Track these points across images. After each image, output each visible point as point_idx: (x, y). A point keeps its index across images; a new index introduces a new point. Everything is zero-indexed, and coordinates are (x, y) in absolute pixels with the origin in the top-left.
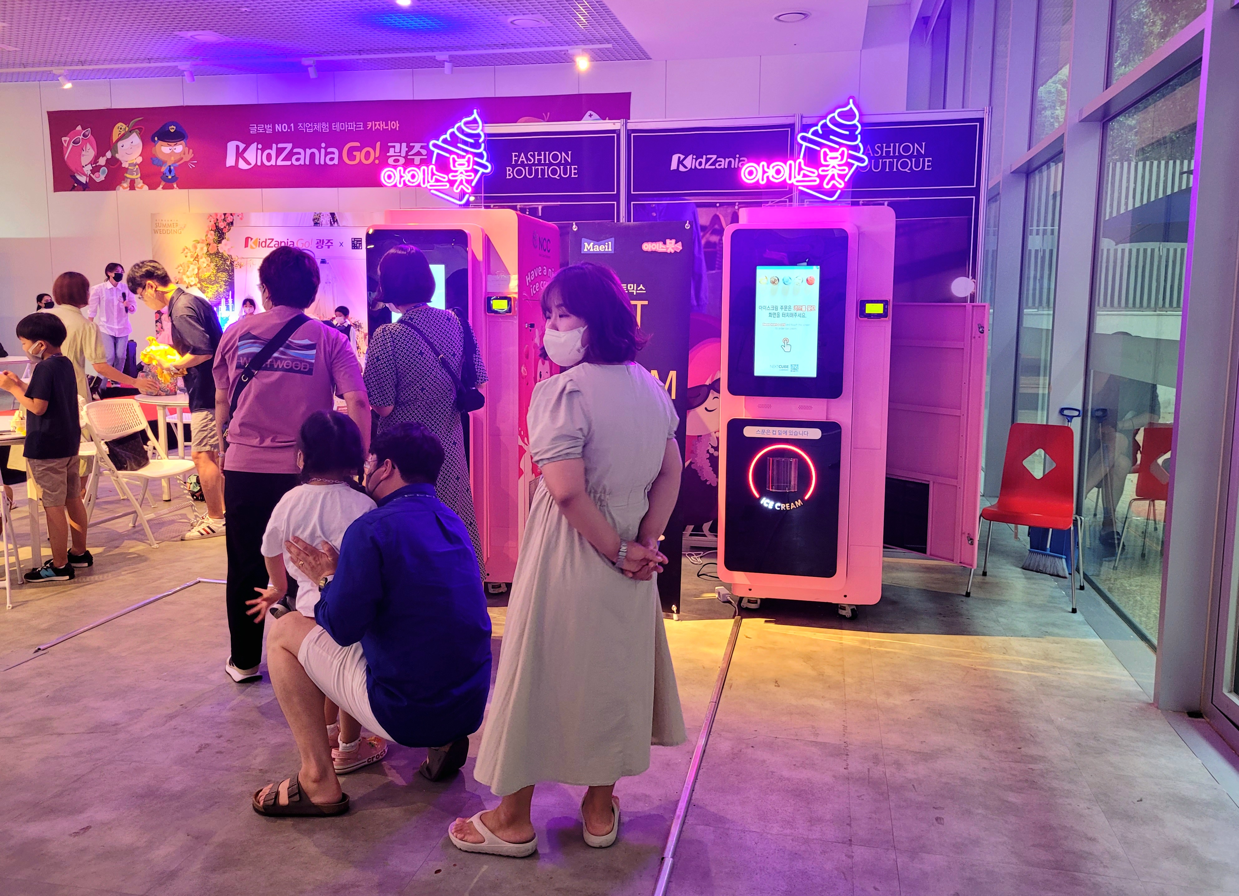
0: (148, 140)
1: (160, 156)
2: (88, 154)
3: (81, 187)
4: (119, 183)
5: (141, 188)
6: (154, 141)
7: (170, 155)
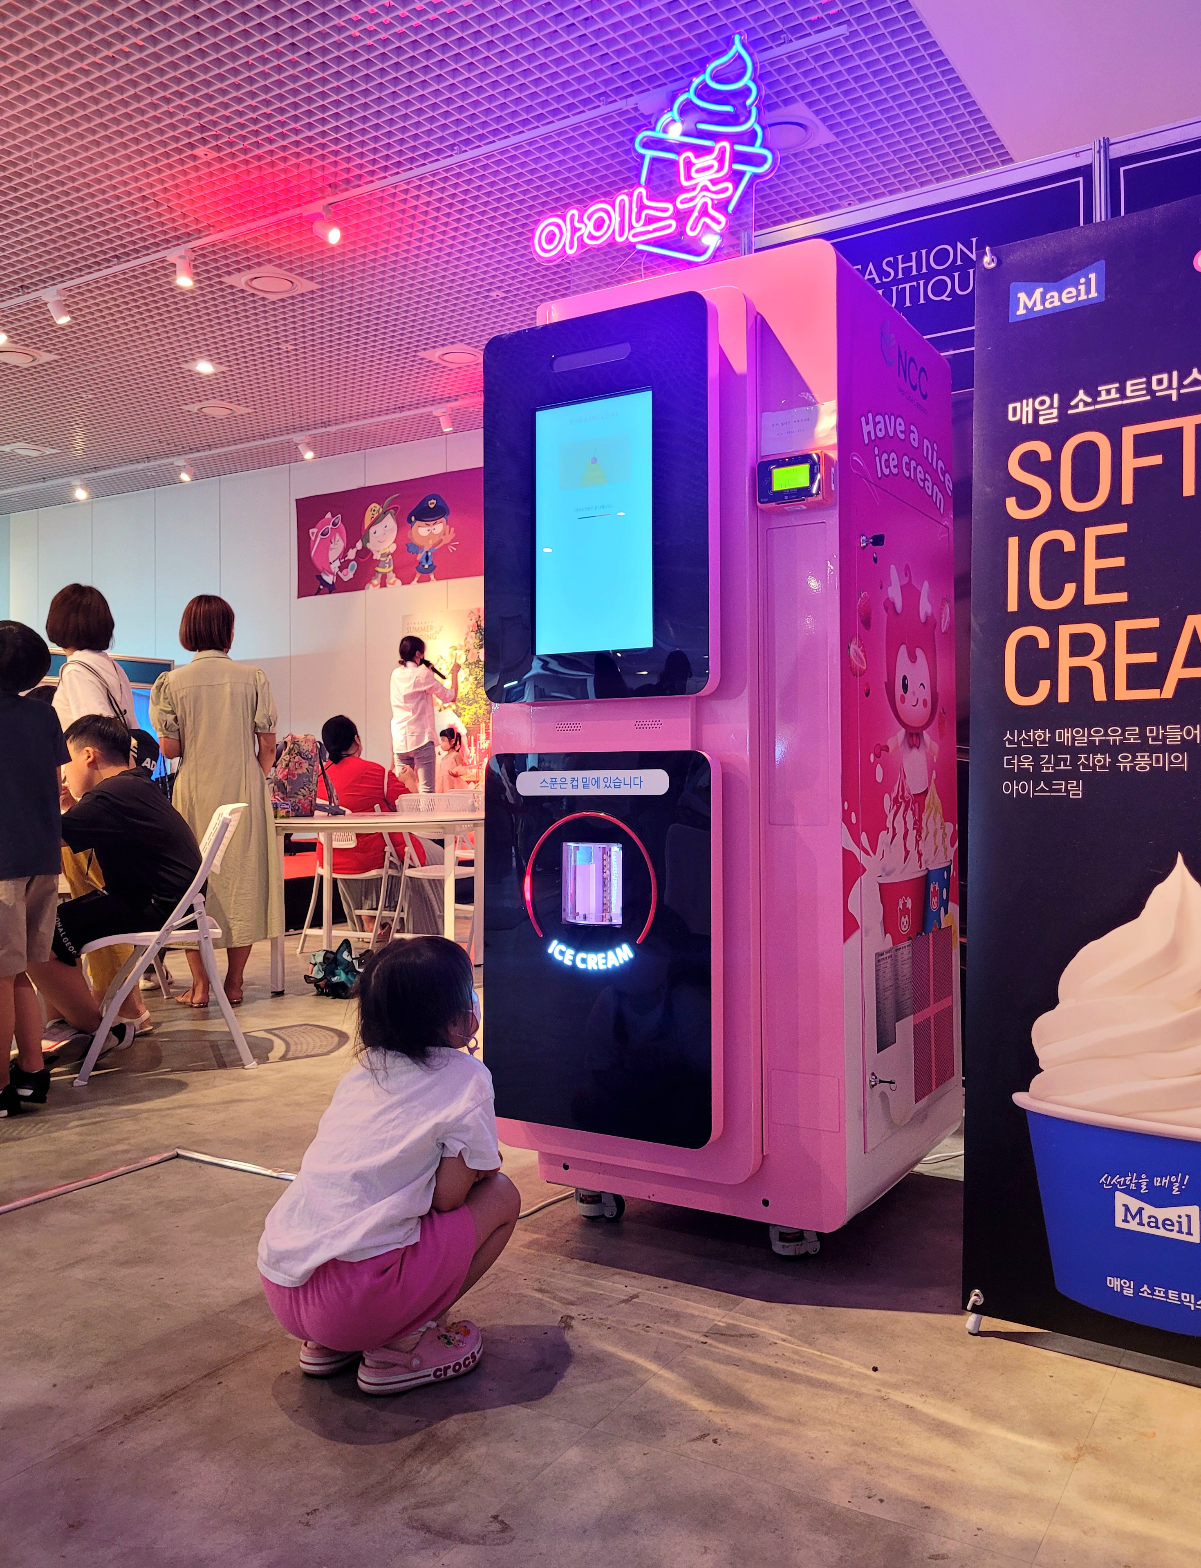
0: (404, 522)
1: (417, 541)
2: (338, 545)
3: (327, 590)
4: (369, 581)
5: (393, 584)
6: (410, 521)
7: (428, 538)
